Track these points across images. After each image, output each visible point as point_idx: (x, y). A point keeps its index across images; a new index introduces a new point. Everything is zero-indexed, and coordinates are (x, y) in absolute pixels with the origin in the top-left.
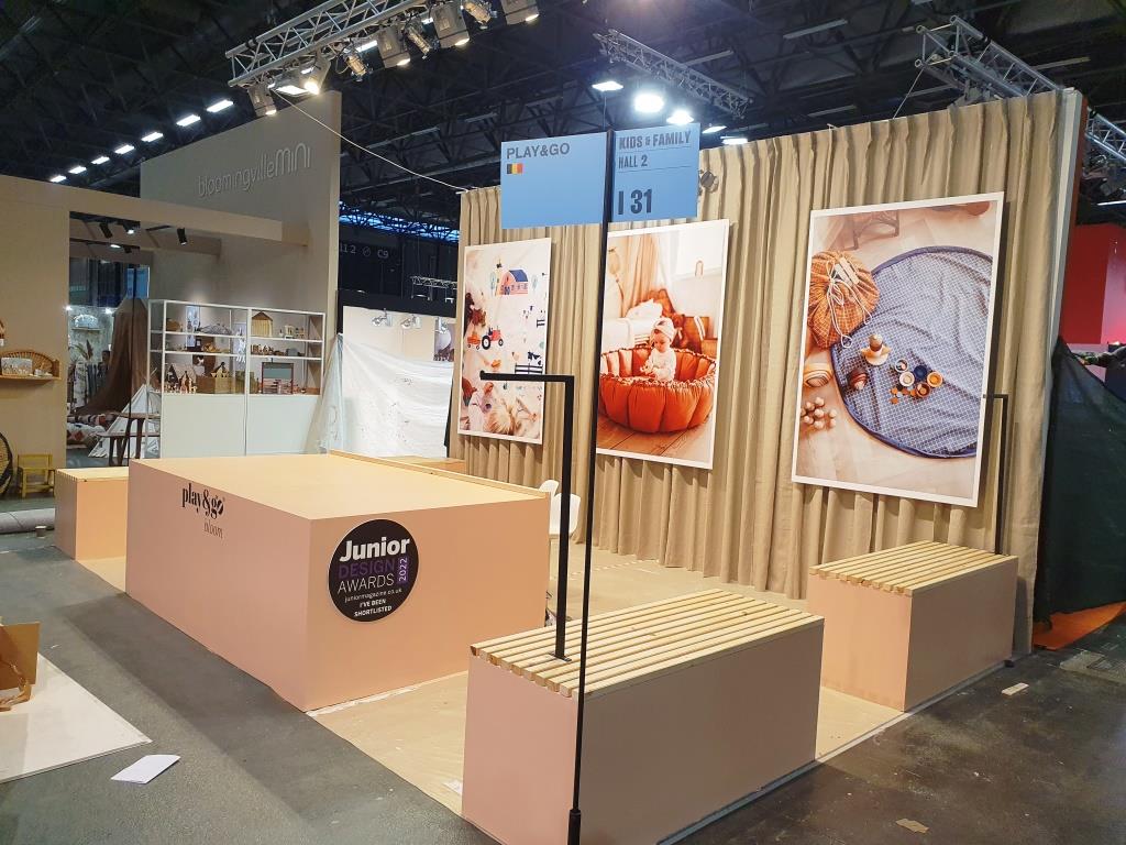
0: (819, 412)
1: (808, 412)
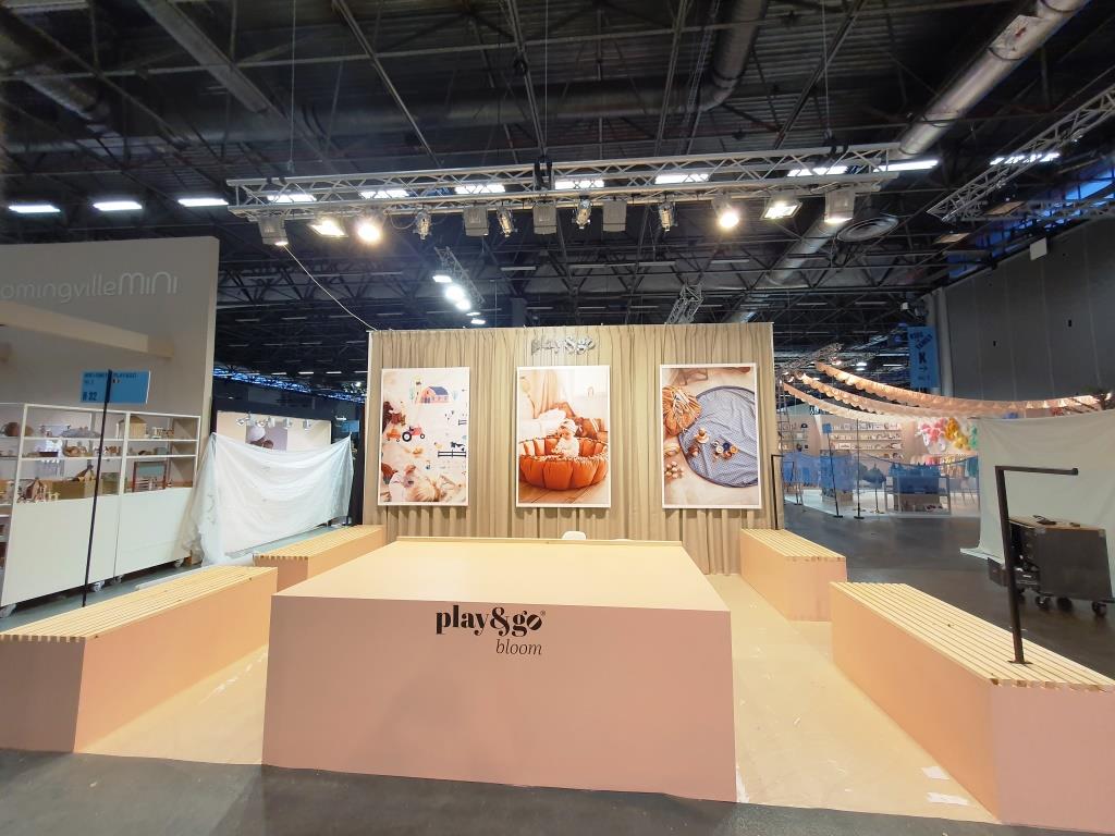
0: (674, 469)
1: (668, 469)
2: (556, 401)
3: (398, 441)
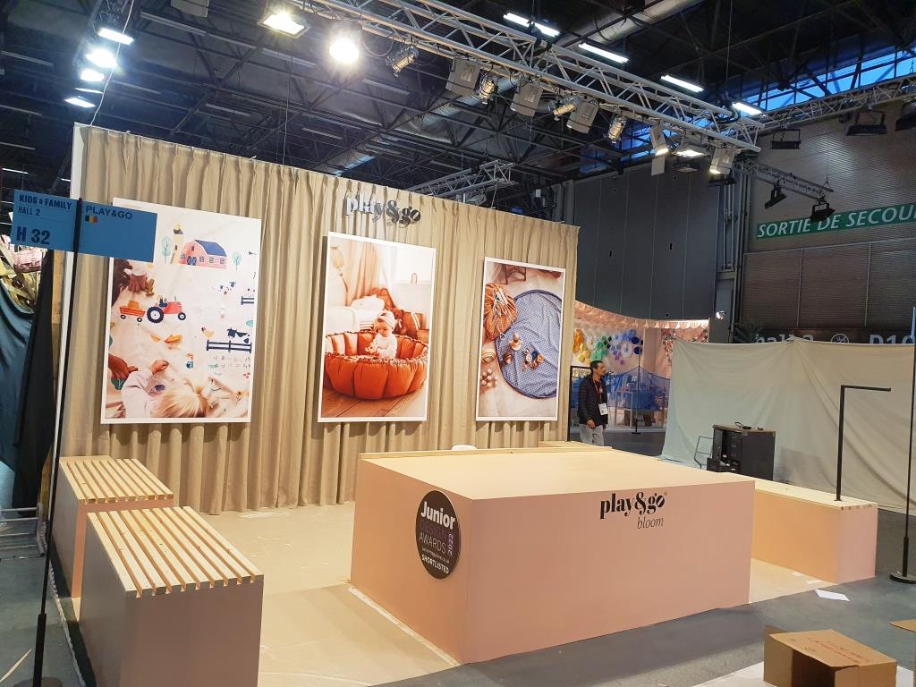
2: (374, 286)
3: (139, 320)
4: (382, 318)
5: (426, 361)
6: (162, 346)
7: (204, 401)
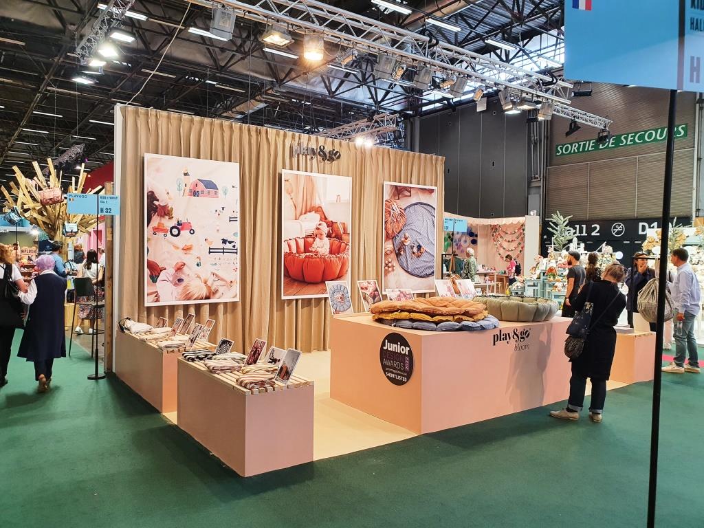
2: (313, 205)
3: (165, 235)
4: (319, 227)
5: (348, 255)
6: (180, 253)
7: (209, 288)
